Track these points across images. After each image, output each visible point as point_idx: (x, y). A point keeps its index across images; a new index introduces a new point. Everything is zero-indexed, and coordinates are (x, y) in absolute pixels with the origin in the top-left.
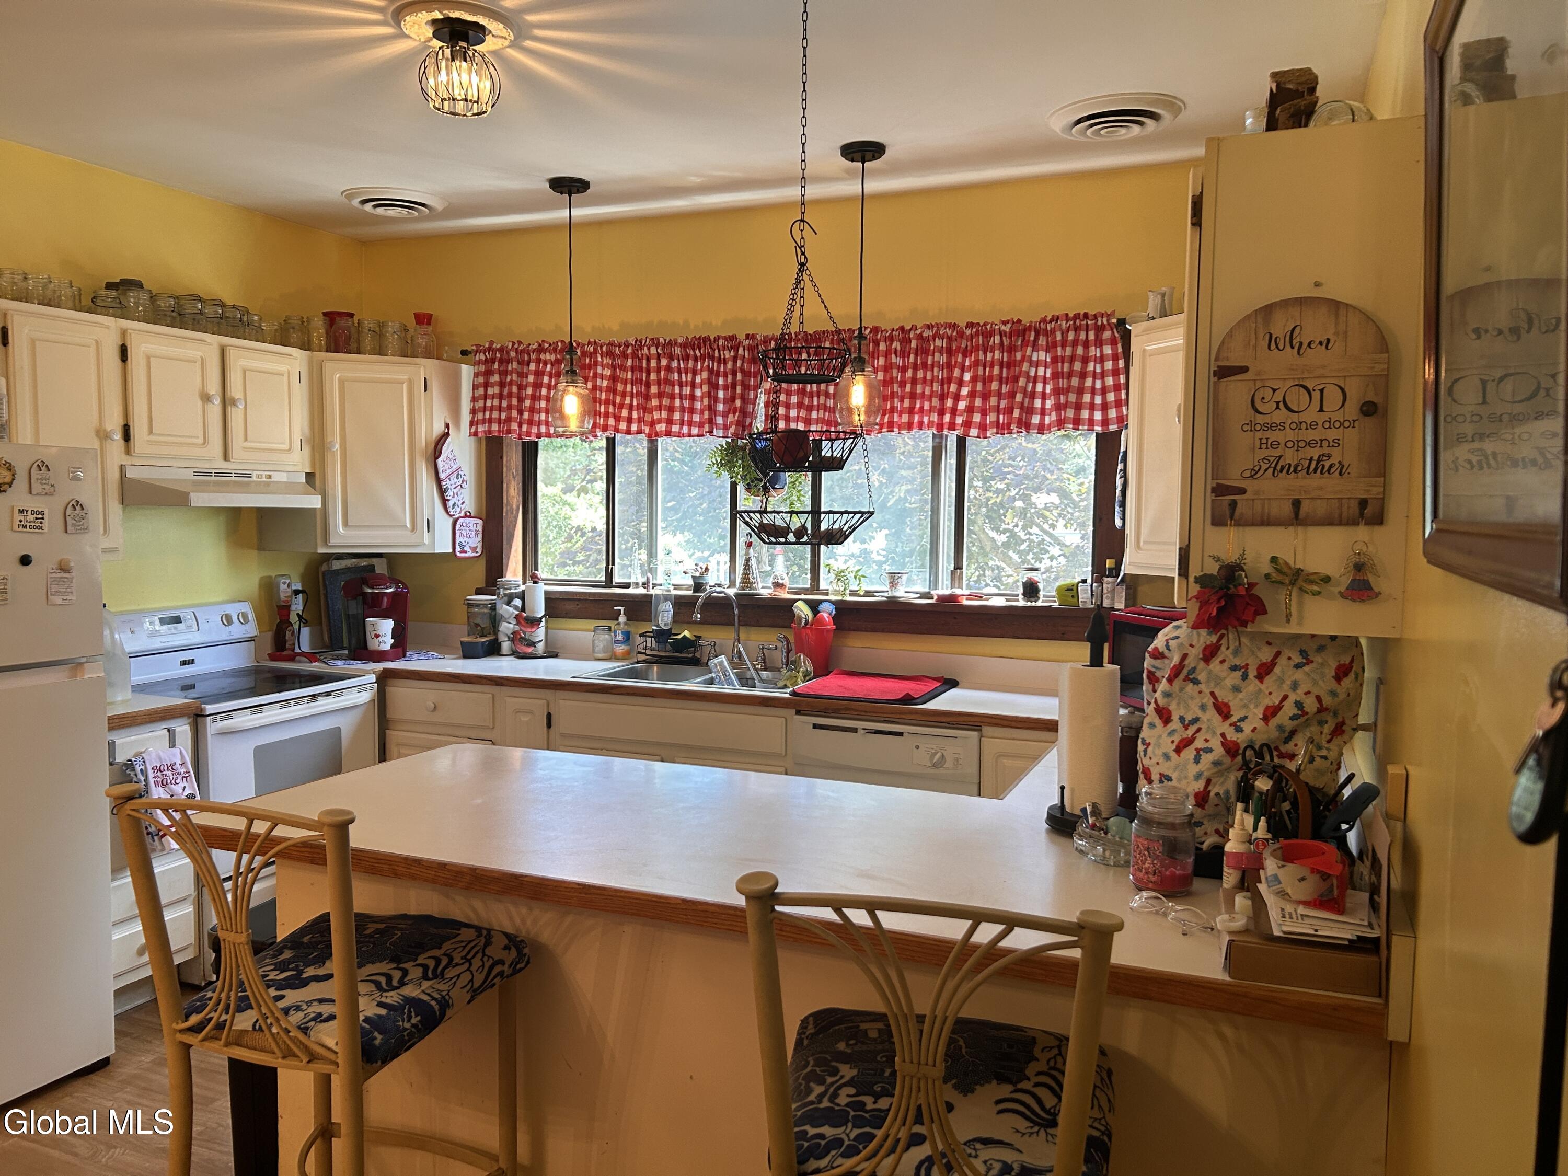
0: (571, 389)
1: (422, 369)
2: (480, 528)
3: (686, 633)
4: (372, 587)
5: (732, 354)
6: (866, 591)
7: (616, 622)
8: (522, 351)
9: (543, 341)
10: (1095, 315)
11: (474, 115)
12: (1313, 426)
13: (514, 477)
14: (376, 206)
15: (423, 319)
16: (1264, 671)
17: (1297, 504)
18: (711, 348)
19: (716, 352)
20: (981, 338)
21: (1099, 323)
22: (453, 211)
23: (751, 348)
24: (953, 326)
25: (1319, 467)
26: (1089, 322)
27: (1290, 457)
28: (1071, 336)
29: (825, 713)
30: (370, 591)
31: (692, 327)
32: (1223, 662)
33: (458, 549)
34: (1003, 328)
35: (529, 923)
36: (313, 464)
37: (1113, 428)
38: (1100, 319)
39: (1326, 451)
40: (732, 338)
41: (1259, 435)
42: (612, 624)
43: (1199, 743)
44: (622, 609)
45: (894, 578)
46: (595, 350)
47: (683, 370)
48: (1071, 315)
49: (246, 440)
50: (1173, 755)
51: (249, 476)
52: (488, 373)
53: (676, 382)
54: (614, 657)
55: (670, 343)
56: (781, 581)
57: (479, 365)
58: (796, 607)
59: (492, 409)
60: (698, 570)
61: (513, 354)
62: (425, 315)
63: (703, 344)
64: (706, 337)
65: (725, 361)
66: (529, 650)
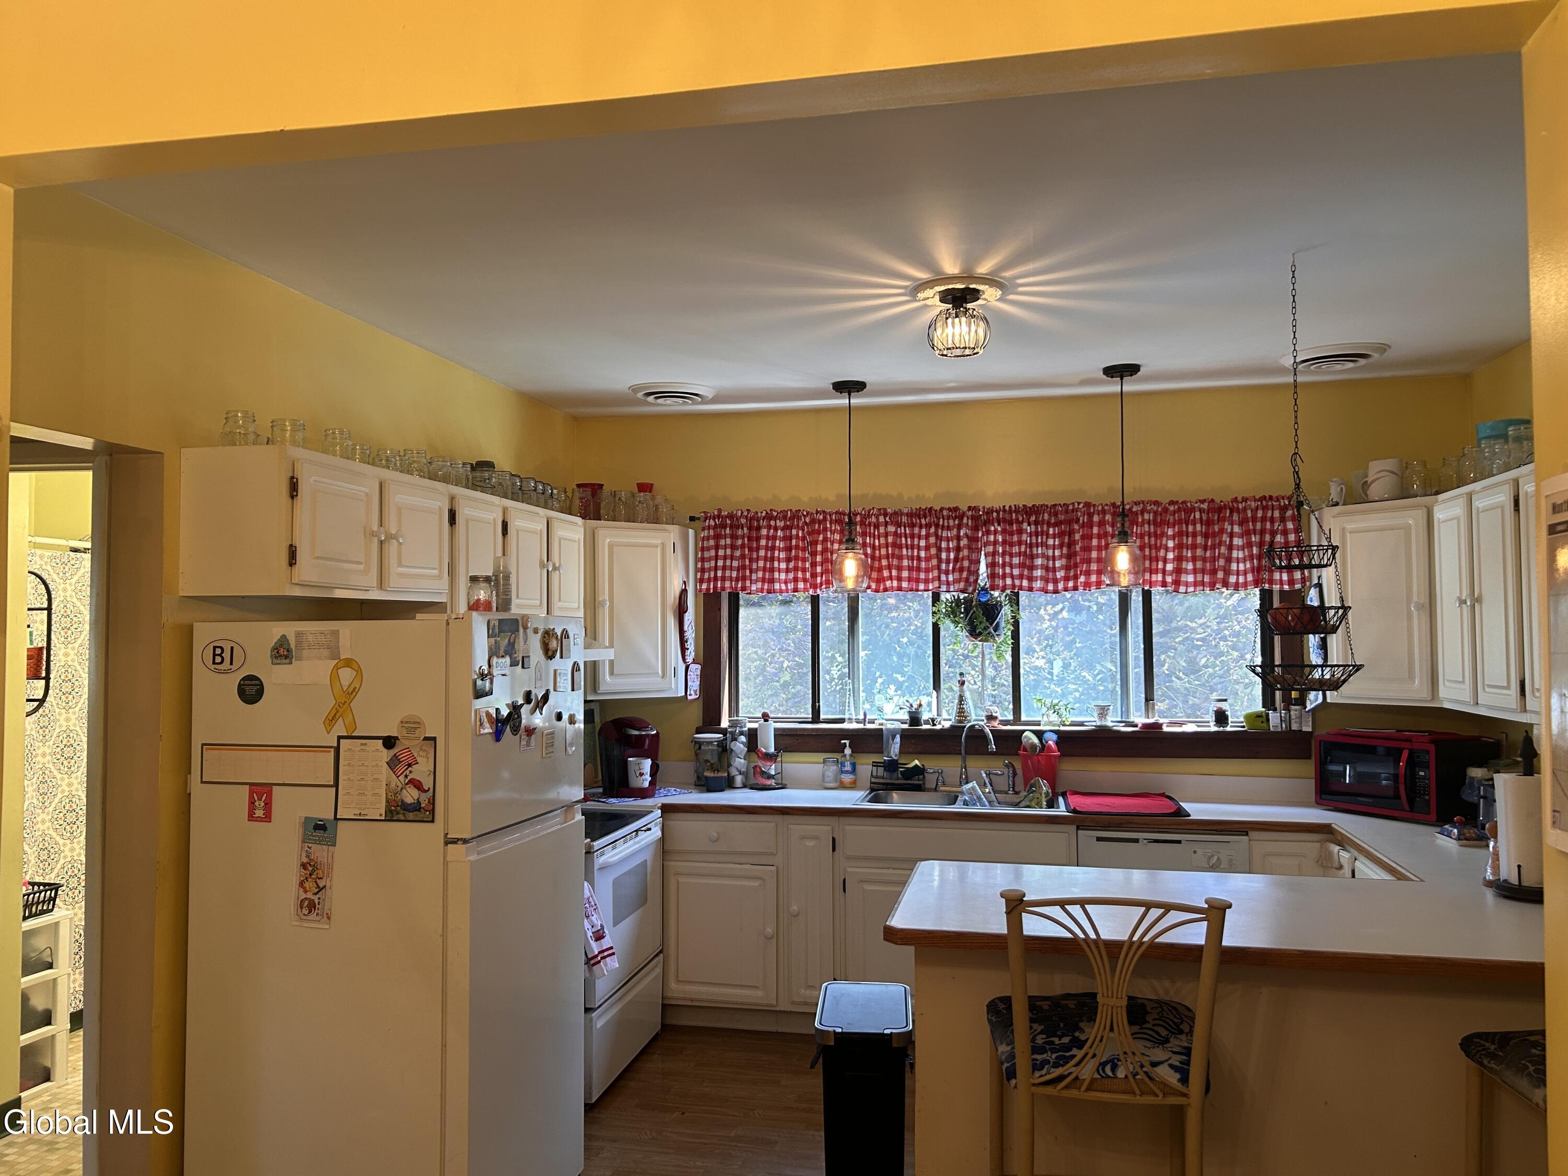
0: (850, 555)
1: (672, 534)
2: (702, 675)
3: (917, 762)
4: (638, 730)
5: (957, 522)
6: (1074, 722)
7: (842, 754)
8: (751, 519)
9: (771, 510)
10: (1277, 497)
13: (726, 627)
14: (657, 398)
15: (645, 488)
18: (936, 517)
19: (941, 520)
20: (1183, 513)
21: (1282, 504)
22: (718, 399)
23: (973, 518)
24: (1156, 503)
26: (1274, 503)
28: (1260, 514)
29: (1110, 827)
30: (636, 733)
33: (688, 693)
34: (1202, 506)
37: (1298, 586)
38: (1282, 501)
40: (956, 509)
42: (837, 756)
44: (847, 742)
45: (1103, 711)
46: (825, 519)
47: (908, 536)
48: (1257, 497)
49: (560, 600)
52: (717, 537)
53: (904, 546)
54: (842, 786)
55: (895, 513)
56: (994, 714)
57: (709, 529)
58: (1026, 737)
59: (724, 568)
60: (911, 706)
61: (743, 521)
62: (647, 484)
63: (928, 514)
64: (931, 508)
65: (949, 528)
66: (769, 782)
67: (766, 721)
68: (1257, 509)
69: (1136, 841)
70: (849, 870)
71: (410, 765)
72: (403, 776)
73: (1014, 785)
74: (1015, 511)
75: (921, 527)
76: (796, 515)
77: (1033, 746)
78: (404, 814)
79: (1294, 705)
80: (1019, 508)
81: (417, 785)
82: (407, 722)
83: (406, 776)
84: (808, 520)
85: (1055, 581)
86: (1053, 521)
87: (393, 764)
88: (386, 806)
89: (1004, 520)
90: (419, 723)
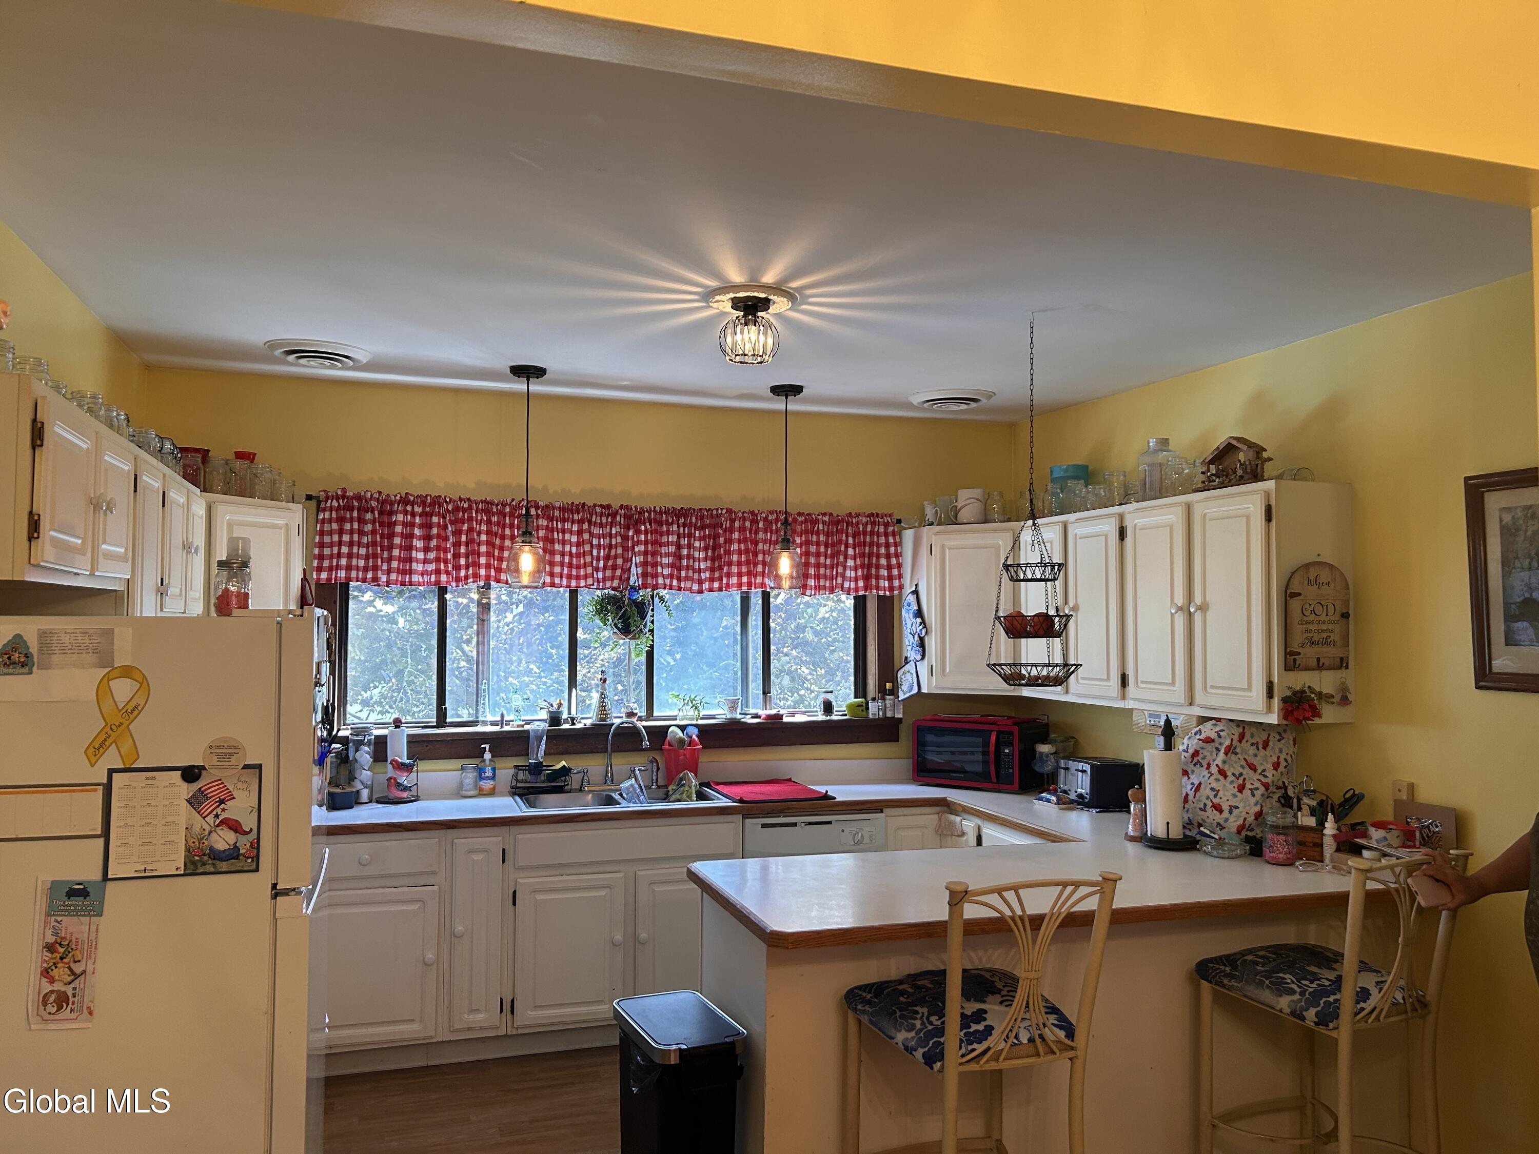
0: (527, 549)
1: (296, 515)
3: (563, 763)
5: (609, 520)
6: (707, 715)
8: (384, 502)
9: (406, 494)
10: (883, 515)
12: (1324, 622)
15: (245, 457)
16: (1266, 745)
17: (1318, 659)
18: (589, 513)
20: (809, 524)
21: (885, 520)
23: (624, 516)
24: (786, 513)
25: (1326, 642)
27: (1316, 638)
29: (768, 814)
32: (1247, 741)
34: (824, 518)
37: (896, 592)
38: (886, 518)
39: (1329, 634)
41: (1305, 626)
42: (476, 761)
43: (1248, 786)
44: (487, 746)
45: (734, 703)
48: (867, 514)
53: (556, 541)
54: (482, 794)
55: (547, 507)
56: (635, 711)
57: (331, 511)
58: (672, 732)
59: (350, 556)
60: (552, 705)
61: (374, 504)
62: (250, 454)
63: (581, 510)
64: (584, 503)
65: (601, 525)
66: (405, 795)
67: (397, 727)
68: (867, 524)
69: (795, 825)
70: (520, 881)
71: (222, 802)
72: (212, 816)
73: (657, 780)
74: (665, 513)
75: (573, 523)
76: (437, 501)
77: (681, 741)
78: (214, 864)
79: (889, 695)
80: (669, 510)
81: (234, 826)
82: (218, 747)
83: (217, 816)
84: (450, 507)
85: (700, 582)
86: (699, 524)
87: (195, 802)
88: (185, 856)
89: (655, 521)
90: (236, 748)
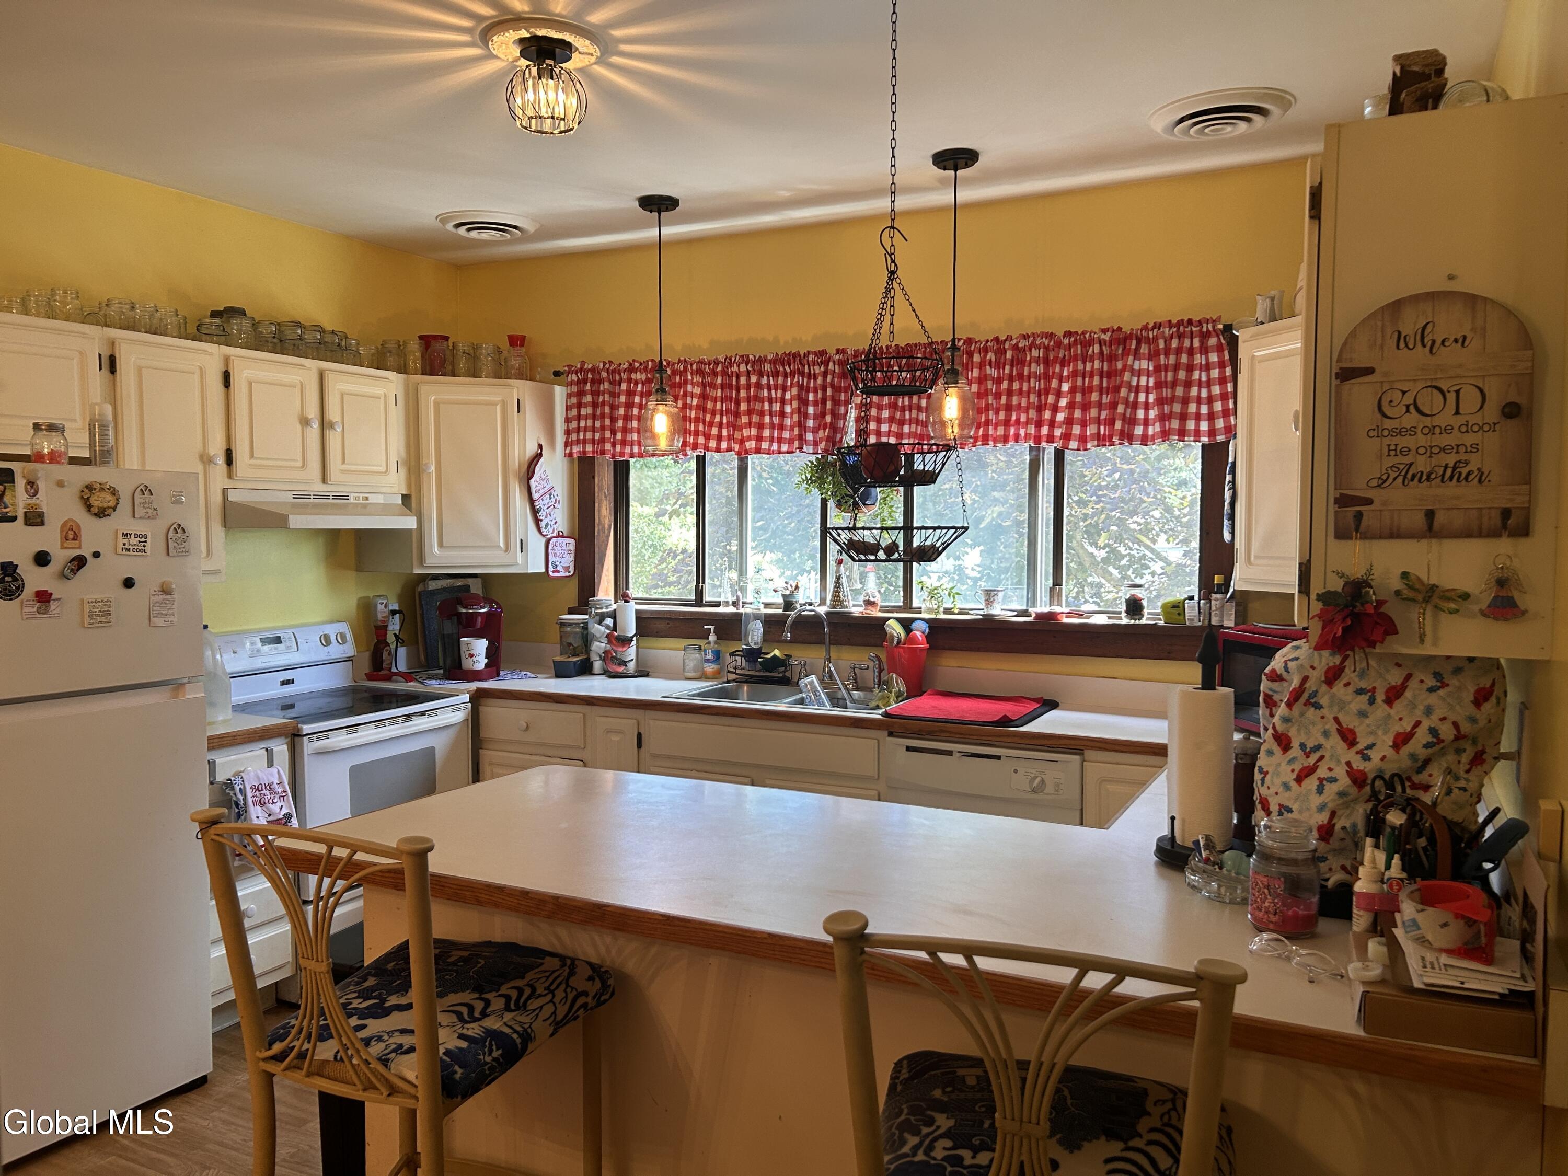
0: (661, 408)
1: (515, 391)
2: (572, 547)
3: (777, 652)
4: (466, 607)
5: (822, 369)
6: (961, 609)
7: (706, 641)
8: (614, 371)
9: (634, 361)
10: (1200, 321)
11: (561, 132)
12: (1448, 430)
13: (606, 497)
14: (469, 230)
15: (516, 341)
16: (1394, 695)
17: (1430, 515)
18: (801, 363)
19: (806, 367)
20: (1079, 347)
21: (1205, 329)
22: (544, 233)
23: (841, 363)
24: (1051, 336)
25: (1455, 474)
26: (1194, 329)
27: (1422, 464)
28: (1175, 344)
29: (919, 735)
30: (464, 611)
31: (782, 343)
32: (1347, 685)
33: (551, 568)
34: (1103, 336)
35: (614, 952)
36: (409, 486)
37: (1220, 438)
38: (1205, 325)
39: (1464, 457)
40: (823, 353)
41: (1387, 441)
42: (702, 643)
43: (1322, 772)
44: (712, 628)
45: (990, 595)
46: (685, 369)
47: (772, 387)
48: (1174, 321)
49: (343, 462)
50: (1293, 784)
51: (346, 498)
52: (581, 394)
53: (766, 399)
54: (704, 676)
55: (759, 360)
56: (873, 599)
57: (572, 385)
58: (889, 625)
60: (789, 587)
61: (605, 374)
62: (523, 337)
63: (792, 360)
64: (795, 353)
66: (621, 669)
67: (626, 602)
68: (1171, 337)
69: (950, 753)
73: (879, 682)
75: (785, 376)
76: (657, 366)
79: (1216, 593)
